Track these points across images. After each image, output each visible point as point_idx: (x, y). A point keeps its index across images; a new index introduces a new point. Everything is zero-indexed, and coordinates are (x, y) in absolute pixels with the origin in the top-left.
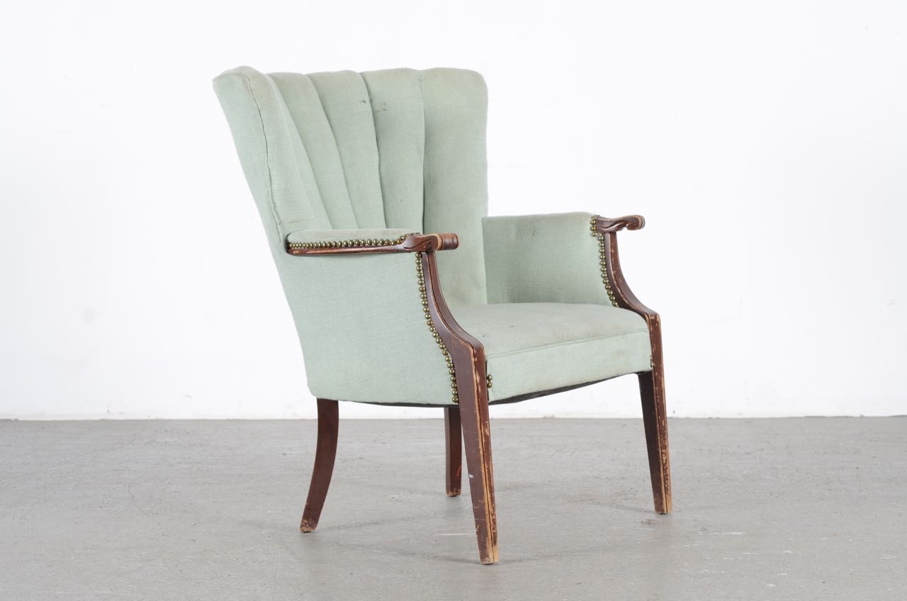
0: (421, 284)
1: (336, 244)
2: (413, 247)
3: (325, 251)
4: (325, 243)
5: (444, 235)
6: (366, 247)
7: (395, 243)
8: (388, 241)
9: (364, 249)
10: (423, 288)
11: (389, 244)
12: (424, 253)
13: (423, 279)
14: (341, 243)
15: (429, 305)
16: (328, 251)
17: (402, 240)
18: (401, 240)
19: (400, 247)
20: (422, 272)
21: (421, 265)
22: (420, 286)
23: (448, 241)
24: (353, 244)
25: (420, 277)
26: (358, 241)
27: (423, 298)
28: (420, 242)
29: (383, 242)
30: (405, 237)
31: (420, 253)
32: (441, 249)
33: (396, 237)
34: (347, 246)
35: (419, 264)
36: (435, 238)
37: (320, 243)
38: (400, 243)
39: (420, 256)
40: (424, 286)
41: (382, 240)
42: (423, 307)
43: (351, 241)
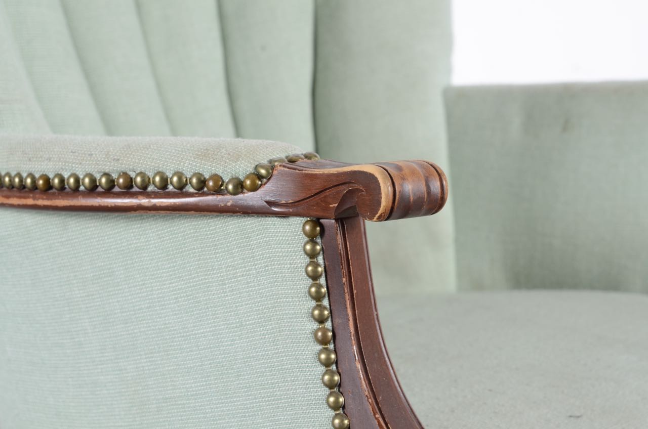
0: (321, 321)
1: (62, 181)
2: (295, 204)
3: (30, 202)
4: (31, 175)
5: (399, 168)
6: (149, 195)
7: (240, 187)
8: (216, 178)
9: (144, 201)
10: (325, 331)
11: (218, 190)
12: (329, 223)
13: (326, 302)
14: (77, 181)
15: (347, 387)
16: (40, 202)
17: (260, 177)
18: (259, 179)
19: (250, 198)
20: (322, 281)
21: (320, 259)
22: (316, 326)
23: (410, 188)
24: (112, 183)
25: (318, 298)
26: (125, 175)
27: (327, 364)
28: (318, 186)
29: (202, 183)
30: (271, 167)
31: (316, 222)
32: (390, 215)
33: (242, 169)
34: (93, 189)
35: (312, 255)
36: (369, 180)
37: (19, 175)
38: (254, 188)
39: (317, 230)
40: (328, 325)
41: (199, 176)
42: (327, 391)
43: (106, 174)
